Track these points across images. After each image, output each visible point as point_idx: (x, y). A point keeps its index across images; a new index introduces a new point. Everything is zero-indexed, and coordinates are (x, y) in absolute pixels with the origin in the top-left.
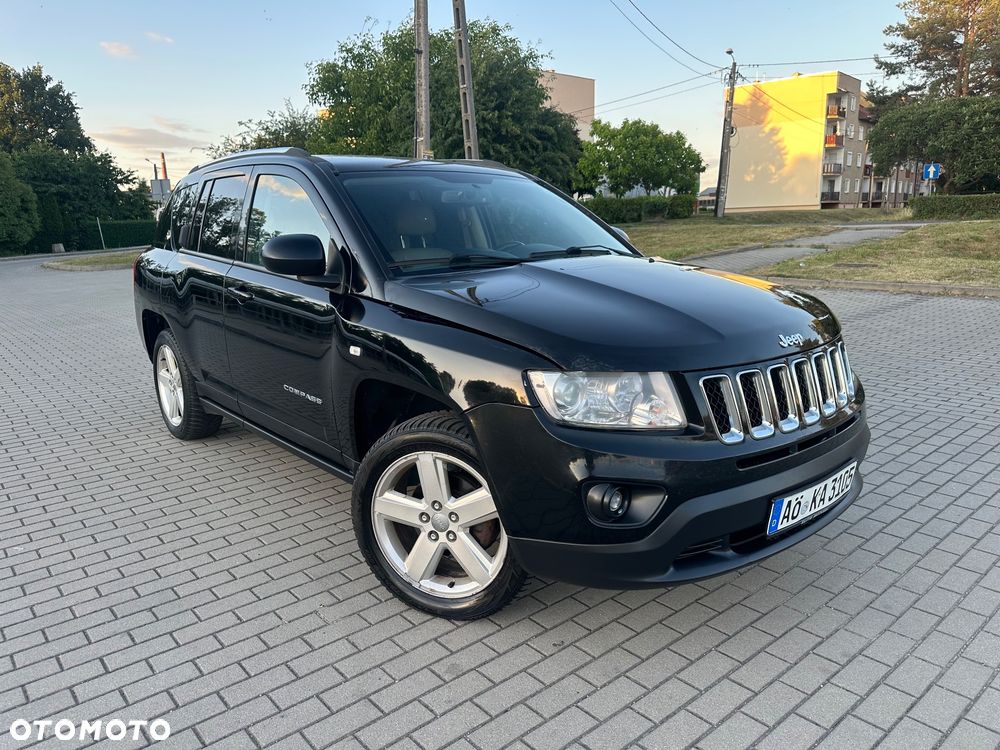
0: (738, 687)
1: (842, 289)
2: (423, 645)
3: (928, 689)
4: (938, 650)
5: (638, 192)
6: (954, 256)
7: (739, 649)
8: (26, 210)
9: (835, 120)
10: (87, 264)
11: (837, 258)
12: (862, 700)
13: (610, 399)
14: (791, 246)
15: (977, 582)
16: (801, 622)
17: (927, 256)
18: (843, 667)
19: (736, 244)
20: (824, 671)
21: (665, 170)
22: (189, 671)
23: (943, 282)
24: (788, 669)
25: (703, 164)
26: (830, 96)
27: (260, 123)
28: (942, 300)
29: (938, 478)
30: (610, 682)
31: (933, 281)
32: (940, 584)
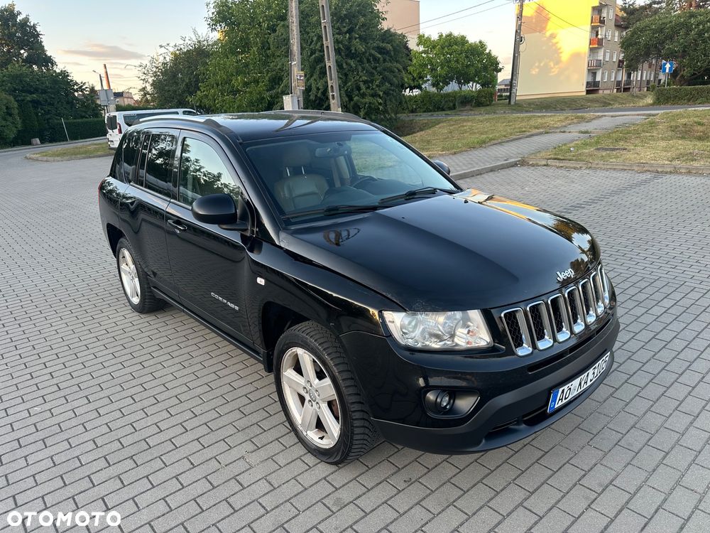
0: (528, 512)
1: (601, 168)
2: (316, 483)
3: (656, 512)
4: (663, 479)
5: (453, 87)
6: (683, 138)
7: (529, 482)
8: (11, 115)
9: (597, 27)
10: (58, 156)
11: (597, 142)
12: (612, 521)
13: (439, 326)
14: (564, 132)
15: (691, 423)
16: (571, 458)
17: (663, 139)
18: (599, 494)
19: (524, 131)
20: (587, 498)
21: (472, 70)
22: (162, 507)
23: (674, 163)
24: (563, 497)
25: (500, 66)
26: (594, 8)
27: (175, 46)
28: (673, 178)
29: (667, 335)
30: (443, 511)
31: (667, 162)
32: (666, 425)
